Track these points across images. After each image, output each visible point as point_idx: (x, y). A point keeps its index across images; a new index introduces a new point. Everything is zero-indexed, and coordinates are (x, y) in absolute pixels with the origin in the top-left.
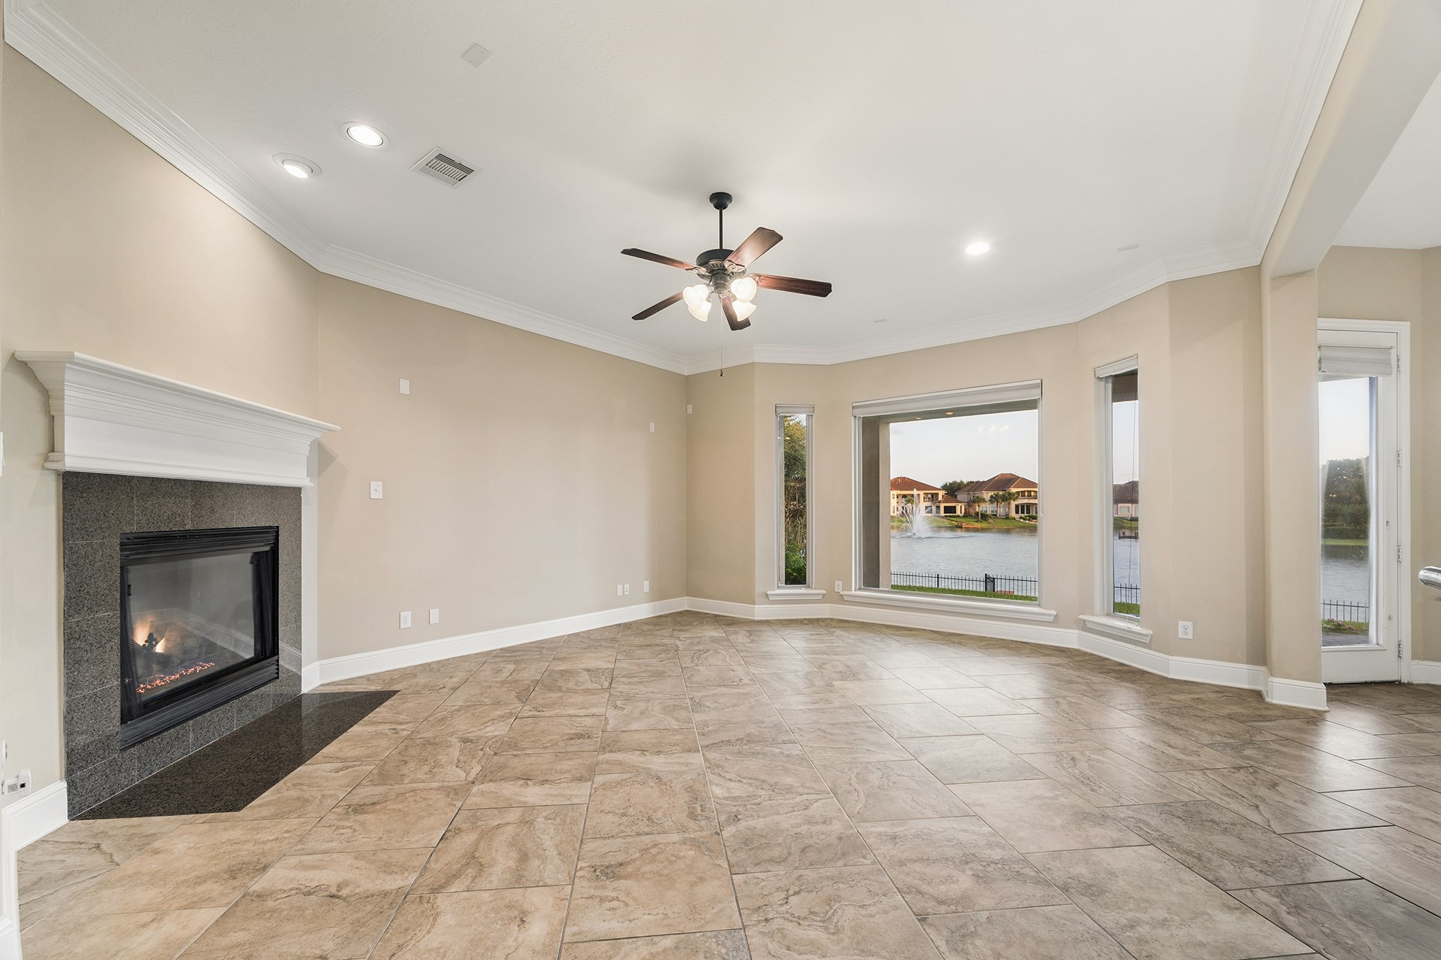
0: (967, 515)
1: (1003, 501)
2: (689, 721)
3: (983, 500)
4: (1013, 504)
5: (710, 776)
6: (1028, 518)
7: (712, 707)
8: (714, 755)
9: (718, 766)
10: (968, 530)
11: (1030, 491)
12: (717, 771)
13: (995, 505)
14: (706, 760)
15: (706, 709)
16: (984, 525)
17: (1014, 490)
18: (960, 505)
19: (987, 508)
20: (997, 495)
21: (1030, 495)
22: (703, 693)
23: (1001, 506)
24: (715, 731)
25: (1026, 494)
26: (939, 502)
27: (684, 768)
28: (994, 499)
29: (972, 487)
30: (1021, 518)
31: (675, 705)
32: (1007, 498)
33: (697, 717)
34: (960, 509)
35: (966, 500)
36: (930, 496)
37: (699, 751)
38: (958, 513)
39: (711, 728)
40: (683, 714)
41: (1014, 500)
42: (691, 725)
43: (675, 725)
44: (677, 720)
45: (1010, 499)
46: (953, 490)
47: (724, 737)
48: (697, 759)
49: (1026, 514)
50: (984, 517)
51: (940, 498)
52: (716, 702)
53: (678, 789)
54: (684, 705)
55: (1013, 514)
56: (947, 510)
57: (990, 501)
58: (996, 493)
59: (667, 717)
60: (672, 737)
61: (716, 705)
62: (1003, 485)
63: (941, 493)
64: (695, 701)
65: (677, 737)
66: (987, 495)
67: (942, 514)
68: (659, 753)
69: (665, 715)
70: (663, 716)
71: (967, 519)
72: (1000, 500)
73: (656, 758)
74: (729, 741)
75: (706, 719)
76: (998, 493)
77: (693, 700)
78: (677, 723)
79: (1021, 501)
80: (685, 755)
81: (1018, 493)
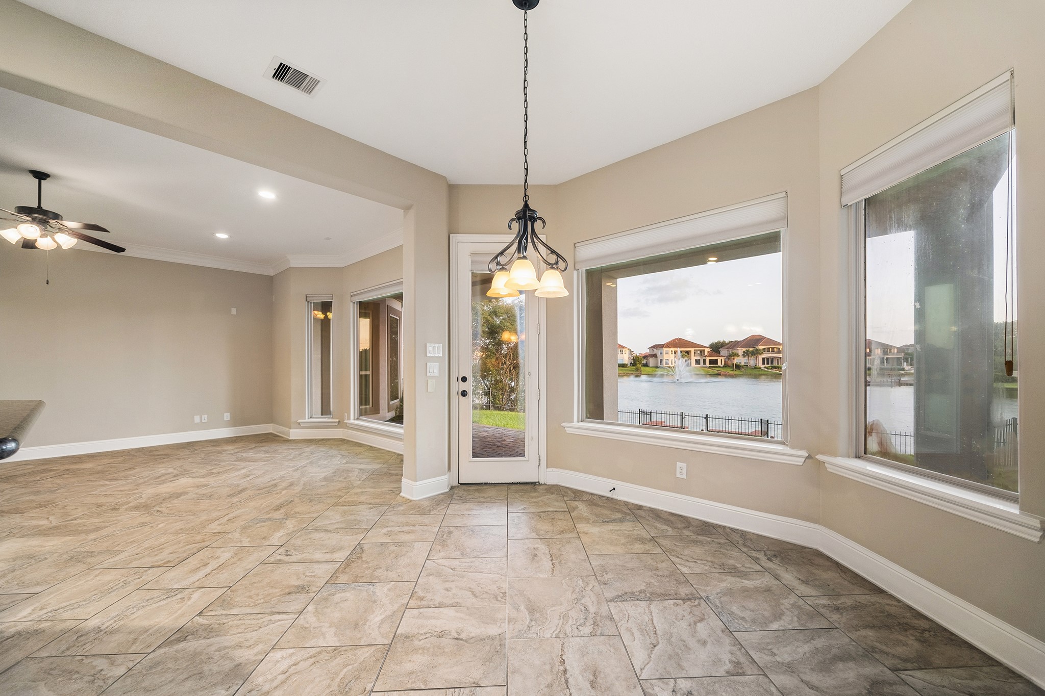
0: (726, 366)
1: (752, 355)
3: (738, 355)
4: (760, 357)
6: (771, 367)
10: (726, 376)
11: (774, 348)
13: (747, 358)
16: (737, 372)
17: (761, 347)
18: (721, 358)
19: (740, 360)
20: (748, 351)
21: (773, 351)
23: (752, 359)
25: (771, 350)
26: (706, 356)
28: (746, 354)
29: (731, 345)
30: (765, 367)
32: (756, 353)
34: (721, 361)
35: (727, 355)
36: (699, 352)
38: (719, 364)
41: (760, 354)
45: (757, 353)
46: (716, 348)
49: (770, 365)
50: (738, 367)
51: (706, 353)
55: (761, 365)
56: (711, 362)
57: (743, 355)
58: (747, 349)
62: (753, 344)
63: (707, 350)
66: (740, 351)
67: (708, 364)
71: (725, 369)
72: (750, 355)
76: (749, 350)
79: (765, 355)
81: (764, 349)
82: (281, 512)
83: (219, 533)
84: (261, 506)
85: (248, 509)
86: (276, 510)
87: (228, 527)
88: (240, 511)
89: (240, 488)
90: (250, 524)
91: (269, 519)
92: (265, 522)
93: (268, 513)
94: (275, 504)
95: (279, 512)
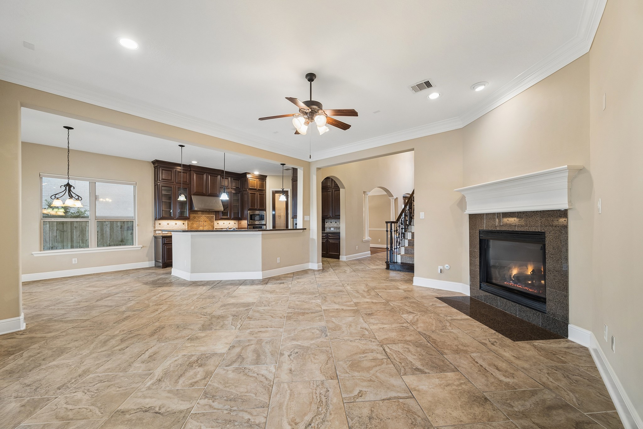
2: (327, 322)
5: (320, 304)
7: (316, 329)
8: (319, 309)
9: (317, 306)
12: (318, 305)
14: (321, 308)
15: (319, 328)
22: (319, 340)
24: (316, 317)
27: (328, 305)
31: (335, 330)
33: (323, 324)
37: (323, 310)
39: (318, 318)
40: (331, 325)
42: (326, 319)
43: (333, 319)
44: (333, 322)
47: (313, 315)
48: (324, 307)
52: (313, 333)
53: (329, 301)
54: (330, 331)
59: (338, 323)
60: (334, 314)
61: (313, 331)
64: (325, 333)
65: (331, 314)
68: (337, 309)
69: (339, 325)
70: (340, 324)
73: (338, 308)
74: (312, 313)
75: (319, 323)
77: (325, 335)
78: (333, 320)
80: (328, 309)
82: (126, 315)
83: (160, 305)
84: (138, 319)
85: (147, 317)
86: (129, 316)
87: (156, 307)
88: (152, 316)
89: (156, 336)
90: (145, 309)
91: (134, 311)
92: (137, 310)
93: (134, 315)
94: (127, 321)
95: (127, 315)
